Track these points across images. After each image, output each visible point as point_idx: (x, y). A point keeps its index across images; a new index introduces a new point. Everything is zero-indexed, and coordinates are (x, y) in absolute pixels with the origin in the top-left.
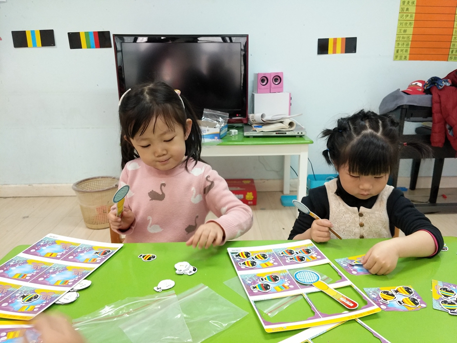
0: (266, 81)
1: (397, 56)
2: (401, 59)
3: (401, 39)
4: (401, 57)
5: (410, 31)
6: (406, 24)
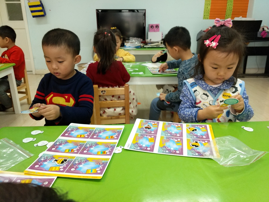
0: (153, 27)
1: (205, 18)
2: (206, 19)
3: (206, 11)
5: (209, 7)
6: (208, 5)
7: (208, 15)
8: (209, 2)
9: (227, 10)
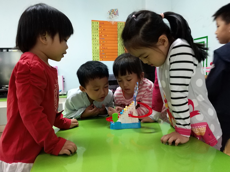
3: (94, 51)
5: (98, 48)
6: (96, 45)
8: (96, 42)
9: (119, 51)
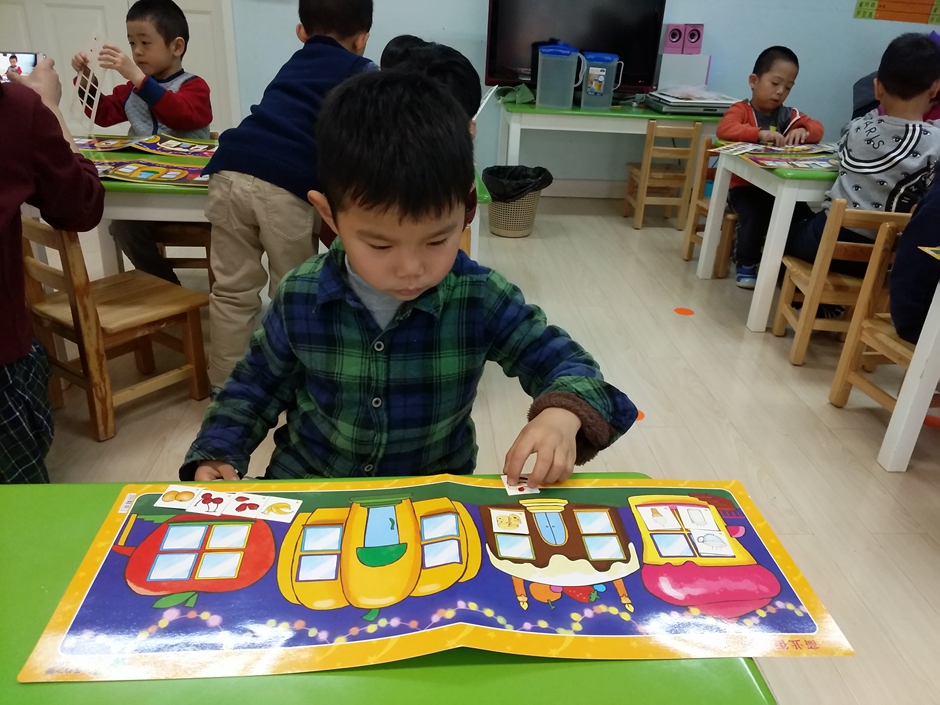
0: (679, 37)
1: (860, 12)
2: (864, 16)
4: (865, 13)
7: (873, 5)
